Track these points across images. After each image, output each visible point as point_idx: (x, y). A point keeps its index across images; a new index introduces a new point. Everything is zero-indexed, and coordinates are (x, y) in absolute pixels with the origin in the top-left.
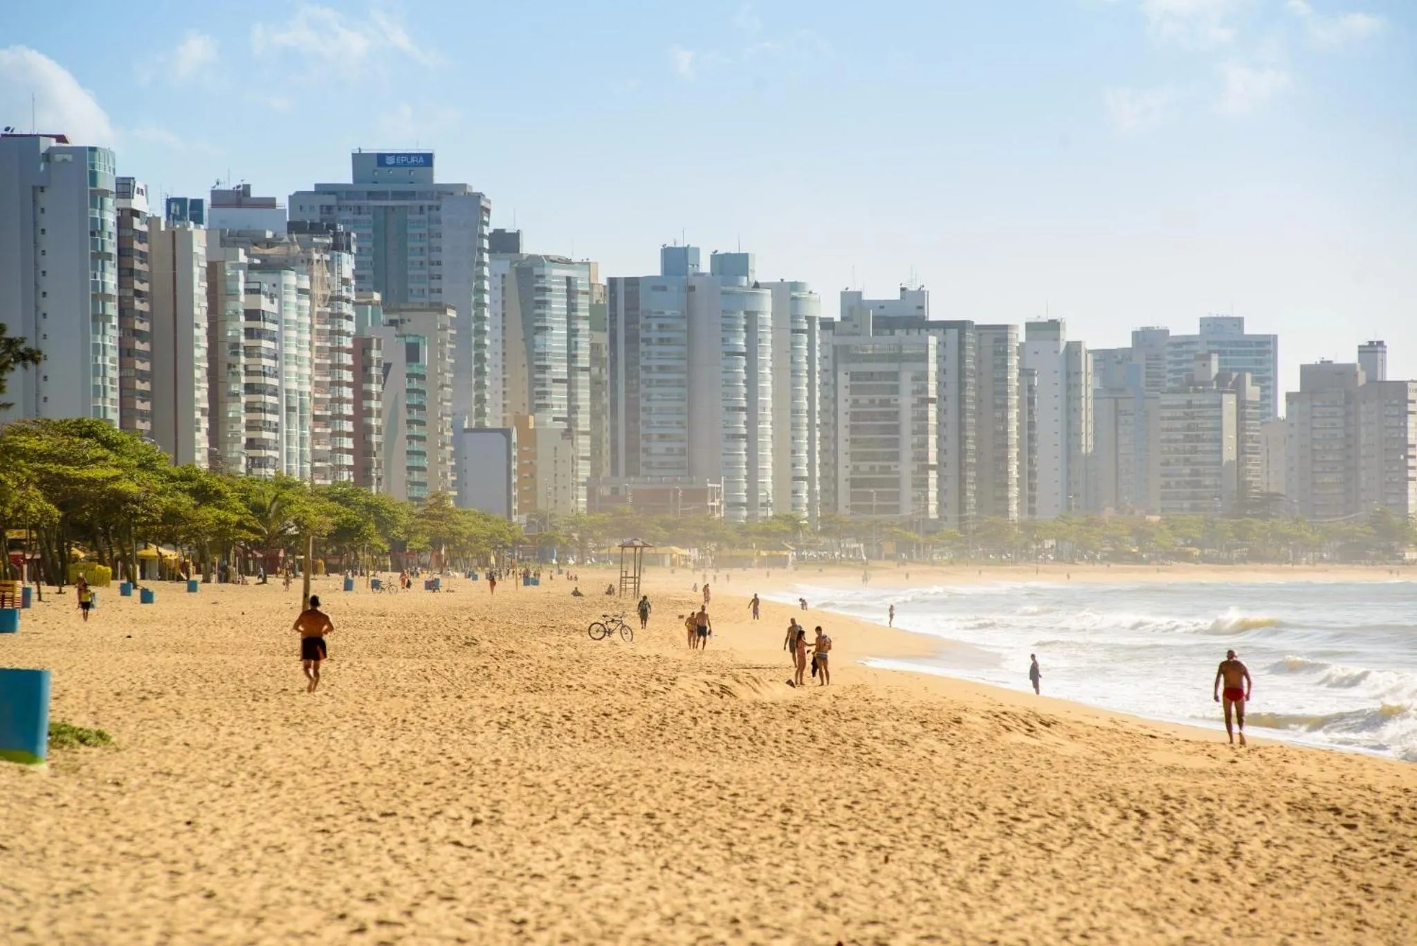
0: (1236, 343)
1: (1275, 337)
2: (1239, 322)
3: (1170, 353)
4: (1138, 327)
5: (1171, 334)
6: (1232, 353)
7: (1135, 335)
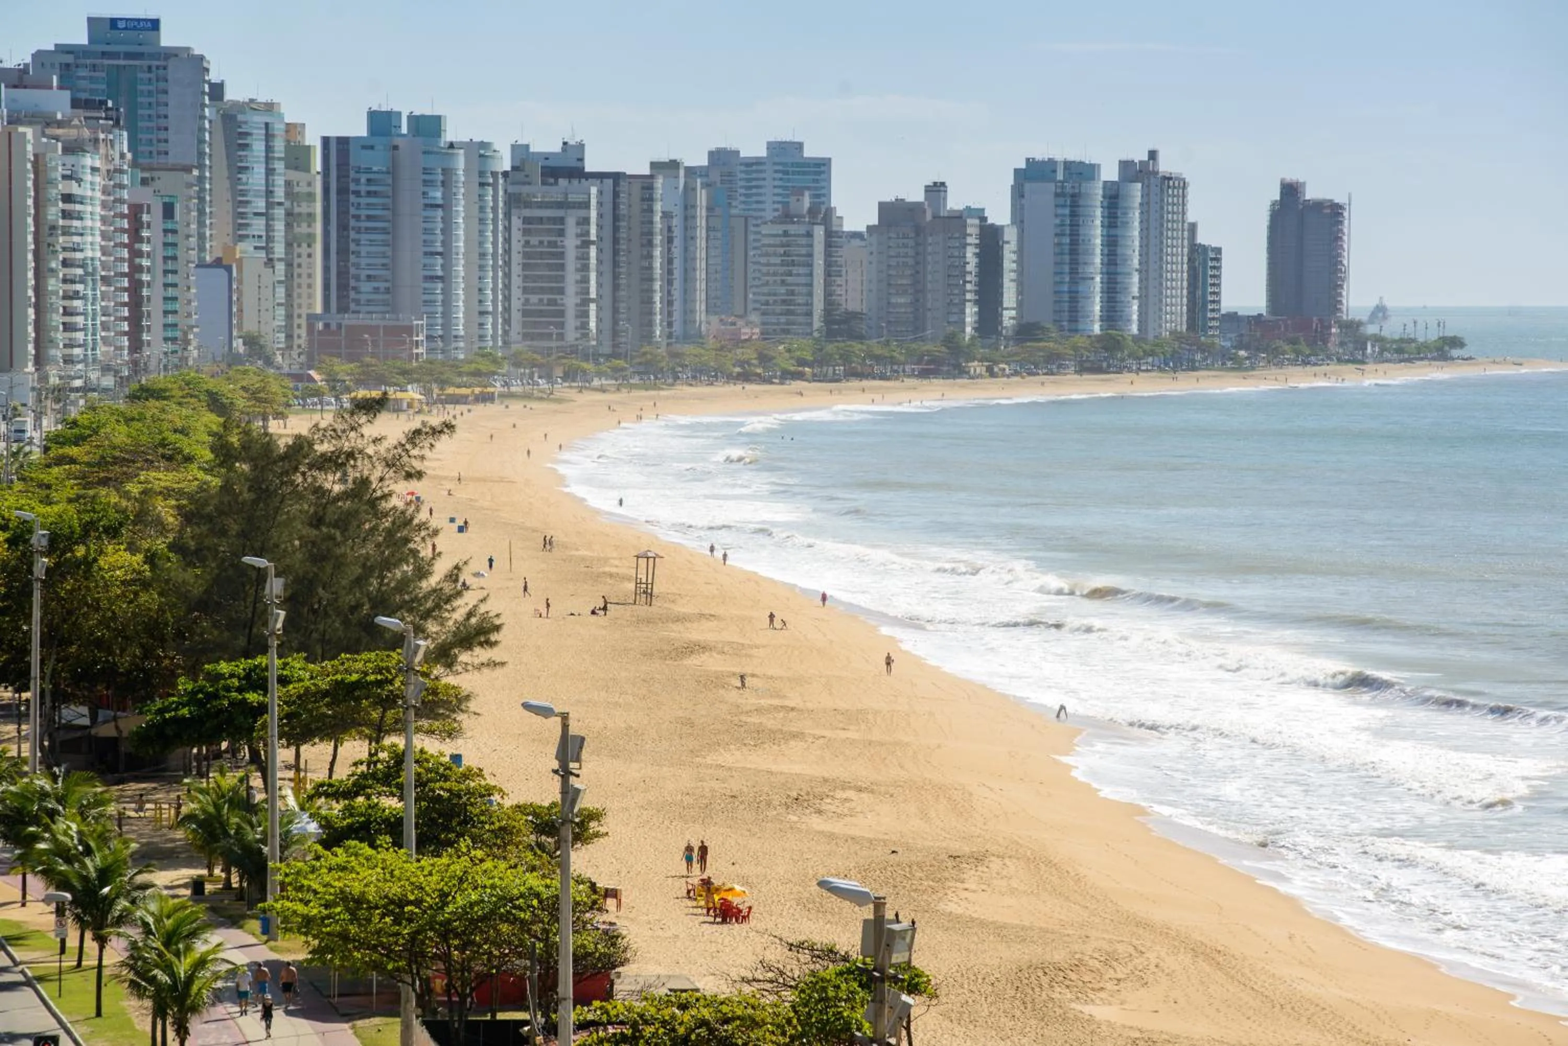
0: (798, 165)
1: (830, 159)
2: (800, 146)
3: (741, 172)
4: (713, 147)
5: (742, 155)
6: (794, 173)
7: (711, 154)
